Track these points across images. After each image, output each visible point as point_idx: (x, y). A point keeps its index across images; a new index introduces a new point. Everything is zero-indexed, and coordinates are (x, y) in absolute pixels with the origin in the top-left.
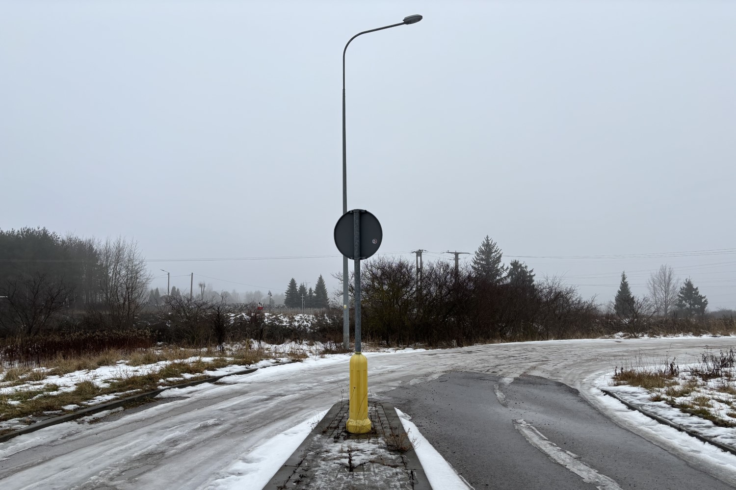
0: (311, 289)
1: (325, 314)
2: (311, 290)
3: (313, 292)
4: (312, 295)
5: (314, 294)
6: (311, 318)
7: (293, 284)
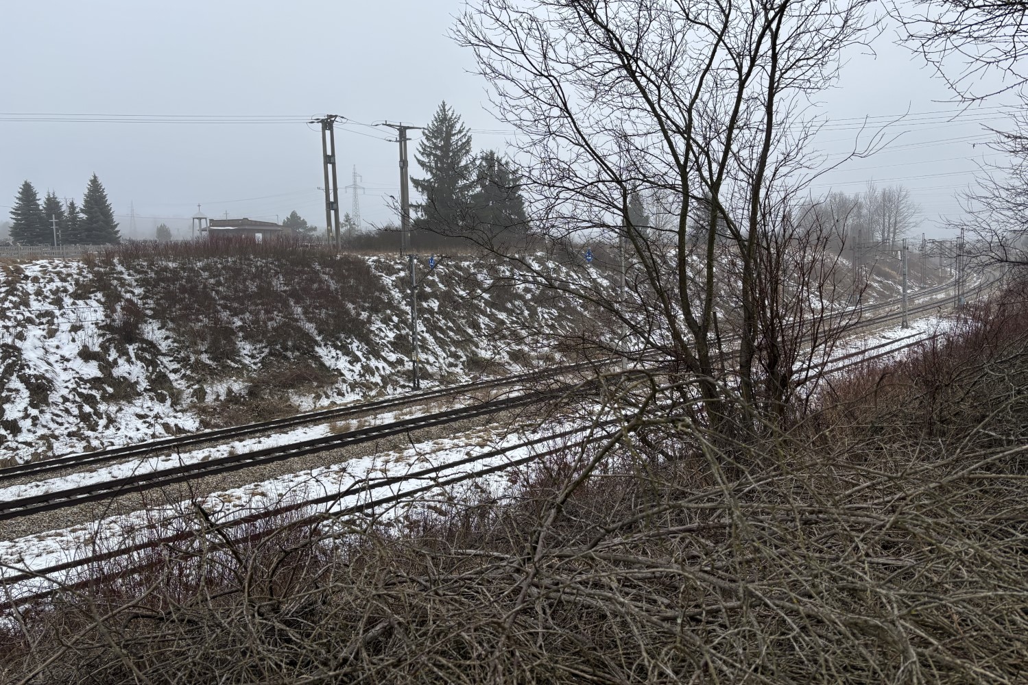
0: (72, 204)
1: (113, 258)
2: (72, 206)
3: (78, 210)
4: (76, 217)
5: (82, 215)
6: (74, 271)
7: (28, 193)
